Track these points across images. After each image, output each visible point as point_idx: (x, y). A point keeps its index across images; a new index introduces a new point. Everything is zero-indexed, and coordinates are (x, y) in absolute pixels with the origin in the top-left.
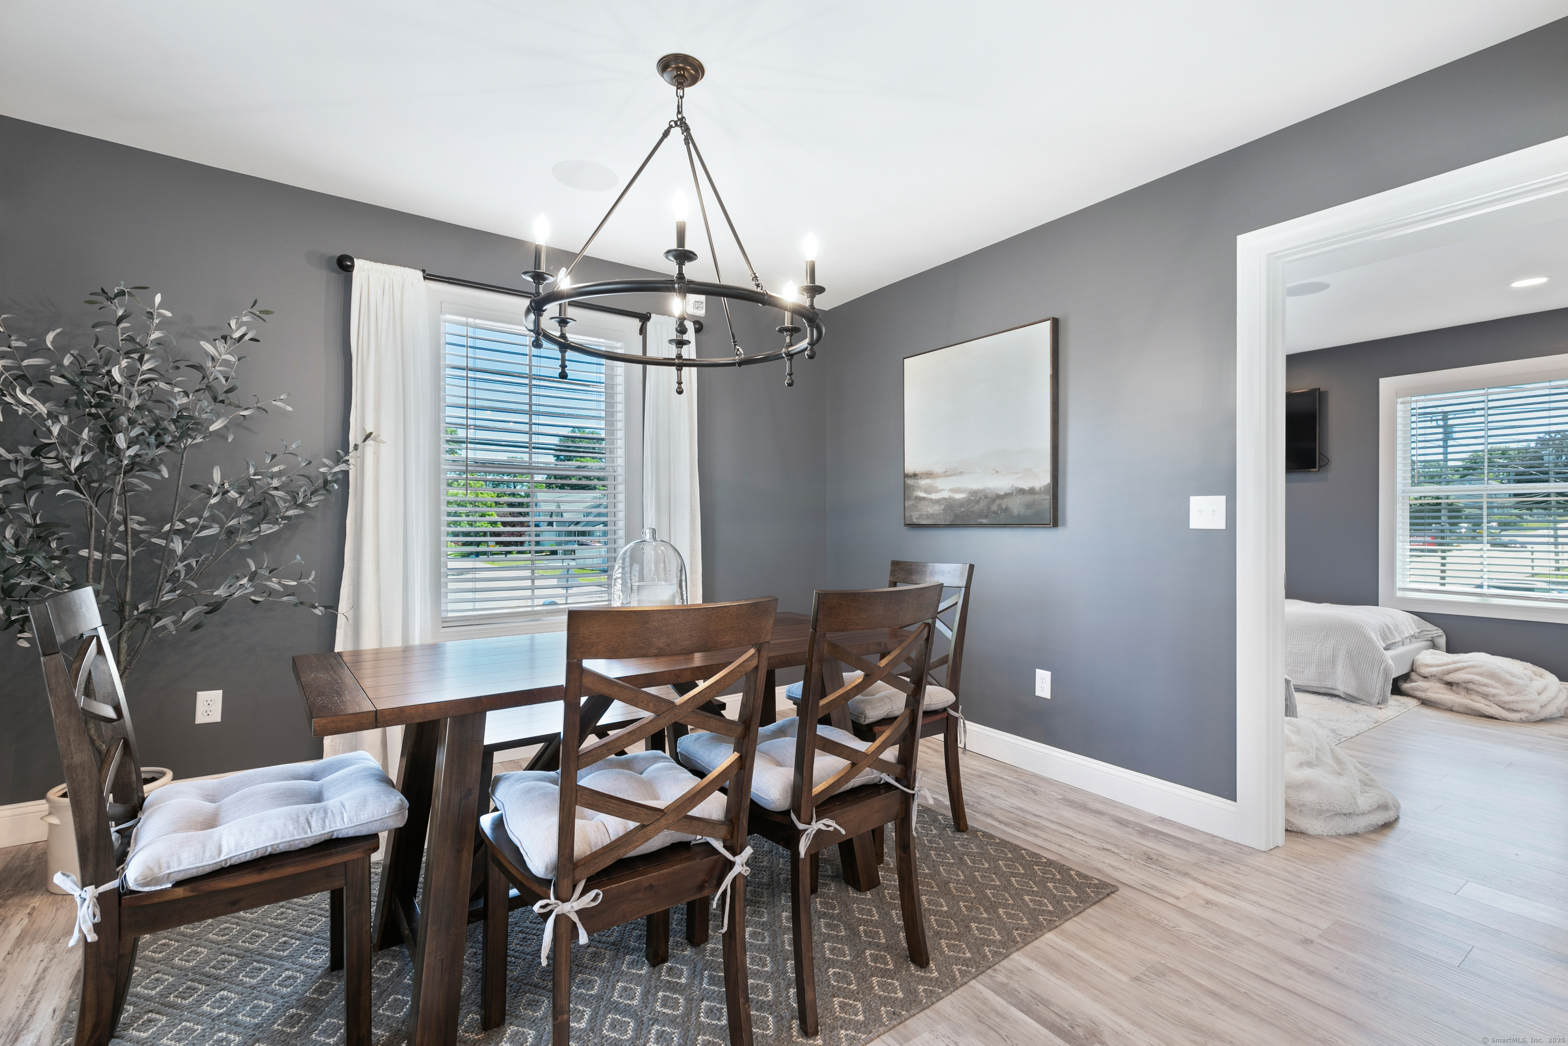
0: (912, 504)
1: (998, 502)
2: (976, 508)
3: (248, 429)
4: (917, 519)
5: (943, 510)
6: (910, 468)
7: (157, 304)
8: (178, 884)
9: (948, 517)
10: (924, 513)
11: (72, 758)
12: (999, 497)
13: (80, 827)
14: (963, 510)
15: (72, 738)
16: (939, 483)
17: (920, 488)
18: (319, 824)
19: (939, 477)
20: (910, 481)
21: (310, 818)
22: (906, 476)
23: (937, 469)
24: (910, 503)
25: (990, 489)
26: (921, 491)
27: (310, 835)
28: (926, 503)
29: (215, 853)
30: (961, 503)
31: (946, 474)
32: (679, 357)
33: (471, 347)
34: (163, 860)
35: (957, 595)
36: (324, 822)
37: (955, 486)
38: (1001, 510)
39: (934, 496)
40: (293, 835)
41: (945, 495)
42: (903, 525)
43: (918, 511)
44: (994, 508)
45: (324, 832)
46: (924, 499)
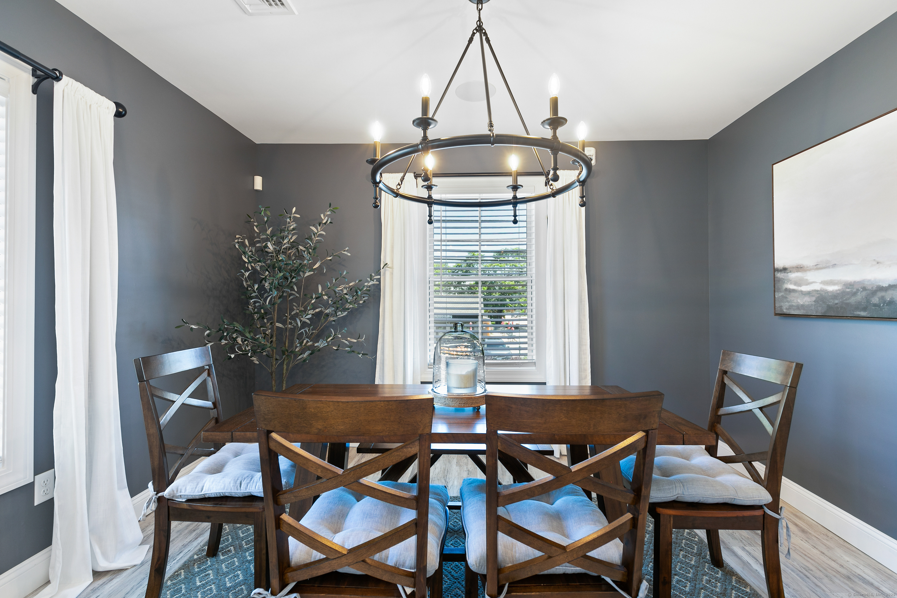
0: (782, 296)
1: (880, 294)
2: (853, 300)
3: (343, 265)
4: (787, 309)
5: (814, 301)
6: (779, 263)
7: (293, 213)
8: (188, 501)
9: (820, 309)
10: (794, 304)
11: (149, 431)
12: (881, 289)
13: (152, 463)
14: (836, 302)
15: (149, 421)
16: (810, 276)
17: (789, 281)
18: (245, 486)
19: (810, 270)
20: (779, 275)
21: (242, 481)
22: (776, 270)
23: (806, 263)
24: (780, 294)
25: (869, 280)
26: (791, 283)
27: (239, 491)
28: (796, 294)
29: (200, 490)
30: (835, 296)
31: (817, 267)
32: (515, 197)
33: (443, 211)
34: (179, 488)
35: (781, 394)
36: (247, 486)
37: (828, 278)
38: (884, 302)
39: (804, 288)
40: (231, 489)
41: (817, 287)
42: (773, 314)
43: (788, 302)
44: (875, 300)
45: (245, 491)
46: (794, 291)
